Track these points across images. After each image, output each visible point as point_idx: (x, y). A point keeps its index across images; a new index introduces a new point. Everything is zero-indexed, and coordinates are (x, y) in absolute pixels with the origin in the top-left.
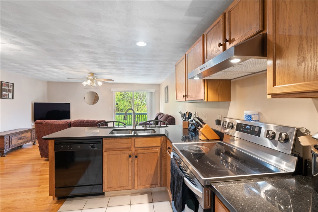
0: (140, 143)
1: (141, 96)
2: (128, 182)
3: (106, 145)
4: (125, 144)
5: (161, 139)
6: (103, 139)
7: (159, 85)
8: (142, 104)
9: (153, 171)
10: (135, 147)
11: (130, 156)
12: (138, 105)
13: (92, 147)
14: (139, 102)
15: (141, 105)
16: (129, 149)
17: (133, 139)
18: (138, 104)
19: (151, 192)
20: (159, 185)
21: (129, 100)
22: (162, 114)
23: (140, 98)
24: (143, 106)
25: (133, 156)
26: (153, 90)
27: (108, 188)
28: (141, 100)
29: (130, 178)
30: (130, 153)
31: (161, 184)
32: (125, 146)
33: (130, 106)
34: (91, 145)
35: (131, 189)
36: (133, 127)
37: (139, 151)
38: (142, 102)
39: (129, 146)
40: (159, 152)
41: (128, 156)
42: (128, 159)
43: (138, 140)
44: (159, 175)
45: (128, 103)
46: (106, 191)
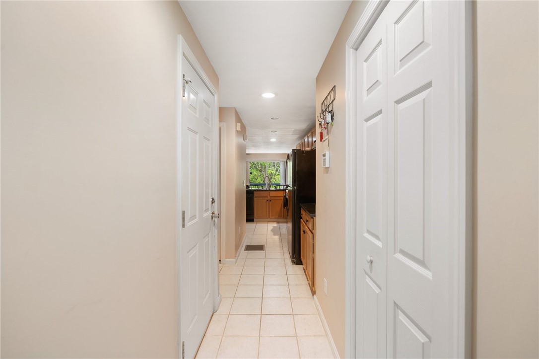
0: (272, 194)
2: (266, 214)
3: (255, 194)
4: (265, 194)
6: (254, 191)
8: (277, 173)
9: (280, 209)
10: (270, 196)
11: (267, 201)
12: (271, 175)
13: (248, 195)
15: (275, 175)
16: (267, 197)
17: (269, 191)
18: (271, 173)
21: (260, 168)
25: (269, 201)
27: (256, 216)
28: (275, 168)
29: (267, 212)
30: (267, 199)
31: (284, 216)
32: (265, 195)
33: (260, 175)
34: (250, 193)
35: (268, 218)
37: (272, 198)
38: (277, 171)
39: (267, 195)
43: (271, 192)
44: (282, 211)
45: (259, 172)
46: (255, 219)
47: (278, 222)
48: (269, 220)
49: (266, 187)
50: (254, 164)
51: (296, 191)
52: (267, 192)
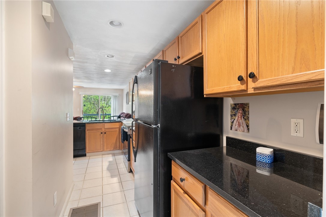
0: (107, 126)
1: (106, 98)
2: (100, 147)
3: (87, 127)
5: (119, 124)
6: (86, 124)
7: (122, 90)
8: (107, 106)
9: (115, 141)
10: (104, 128)
11: (102, 133)
13: (79, 128)
14: (103, 105)
15: (105, 107)
16: (101, 129)
17: (103, 124)
18: (103, 106)
19: (114, 154)
20: (118, 149)
21: (93, 102)
22: (124, 113)
23: (105, 100)
24: (108, 108)
25: (103, 133)
26: (117, 94)
27: (88, 151)
28: (106, 103)
29: (102, 145)
30: (102, 131)
31: (119, 148)
32: (99, 127)
33: (93, 108)
34: (79, 127)
35: (102, 151)
36: (103, 119)
37: (107, 130)
39: (101, 127)
40: (118, 130)
41: (100, 133)
42: (100, 135)
43: (106, 124)
44: (118, 143)
45: (92, 105)
46: (87, 153)
47: (114, 155)
48: (103, 153)
49: (100, 119)
50: (87, 99)
51: (159, 132)
52: (101, 124)
